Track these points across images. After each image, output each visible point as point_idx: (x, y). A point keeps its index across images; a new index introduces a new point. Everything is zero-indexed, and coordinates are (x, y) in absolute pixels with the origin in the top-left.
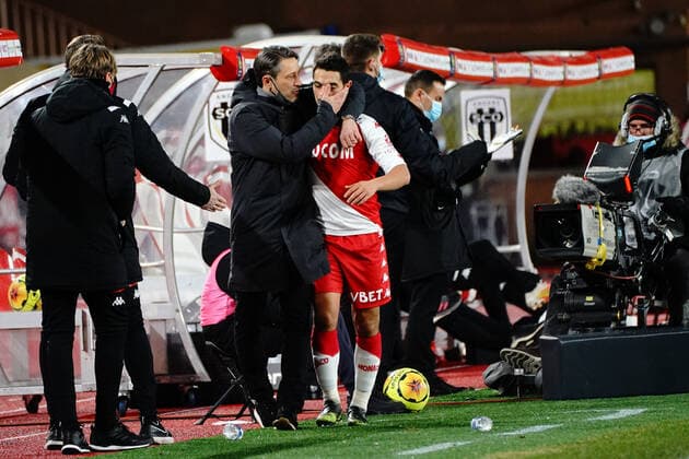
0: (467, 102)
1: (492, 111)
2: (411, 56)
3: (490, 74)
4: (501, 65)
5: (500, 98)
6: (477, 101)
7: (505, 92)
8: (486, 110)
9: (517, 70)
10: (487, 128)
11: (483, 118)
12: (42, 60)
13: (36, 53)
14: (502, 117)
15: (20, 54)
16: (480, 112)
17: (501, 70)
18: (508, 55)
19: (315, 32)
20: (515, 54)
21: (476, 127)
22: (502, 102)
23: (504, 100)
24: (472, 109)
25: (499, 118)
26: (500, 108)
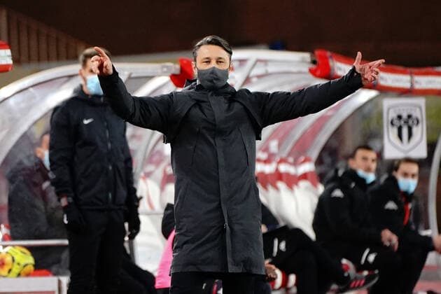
0: (389, 109)
1: (409, 117)
2: (340, 69)
3: (407, 85)
4: (417, 78)
5: (417, 106)
6: (397, 109)
7: (421, 101)
8: (405, 116)
9: (430, 82)
10: (405, 131)
11: (402, 122)
12: (33, 66)
13: (29, 60)
14: (418, 122)
15: (11, 62)
16: (400, 117)
17: (417, 82)
18: (424, 70)
19: (263, 47)
20: (430, 69)
21: (395, 131)
22: (418, 110)
23: (420, 108)
24: (393, 115)
25: (415, 122)
26: (416, 114)
